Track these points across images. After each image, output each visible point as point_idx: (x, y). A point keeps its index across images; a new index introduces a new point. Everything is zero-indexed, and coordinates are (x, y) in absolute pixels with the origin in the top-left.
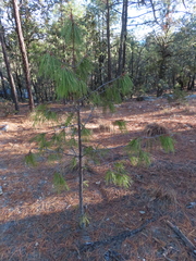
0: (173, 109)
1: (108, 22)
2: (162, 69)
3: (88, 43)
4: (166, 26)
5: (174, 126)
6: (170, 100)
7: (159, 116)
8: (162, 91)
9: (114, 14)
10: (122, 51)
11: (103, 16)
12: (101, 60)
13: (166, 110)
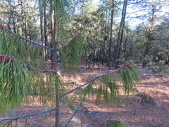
0: (157, 79)
1: (112, 15)
2: (147, 48)
3: (98, 27)
4: (151, 20)
5: (159, 96)
6: (154, 72)
7: (146, 84)
8: (146, 63)
9: (117, 11)
10: (120, 34)
11: (109, 12)
12: (105, 38)
13: (152, 80)
